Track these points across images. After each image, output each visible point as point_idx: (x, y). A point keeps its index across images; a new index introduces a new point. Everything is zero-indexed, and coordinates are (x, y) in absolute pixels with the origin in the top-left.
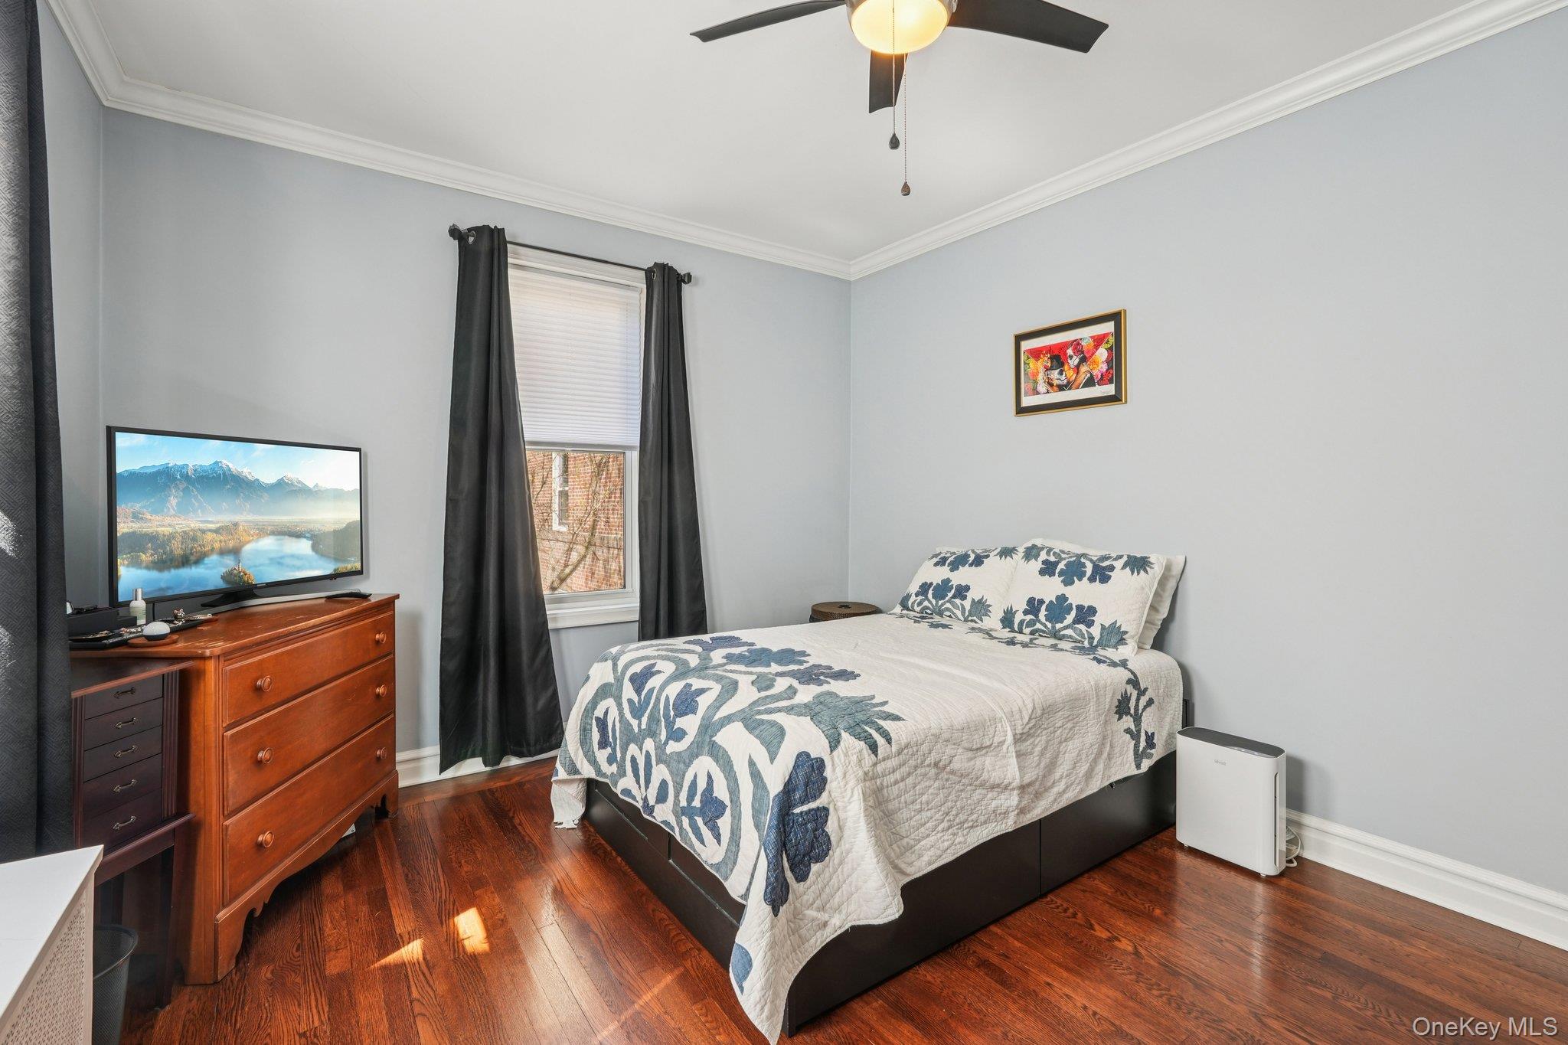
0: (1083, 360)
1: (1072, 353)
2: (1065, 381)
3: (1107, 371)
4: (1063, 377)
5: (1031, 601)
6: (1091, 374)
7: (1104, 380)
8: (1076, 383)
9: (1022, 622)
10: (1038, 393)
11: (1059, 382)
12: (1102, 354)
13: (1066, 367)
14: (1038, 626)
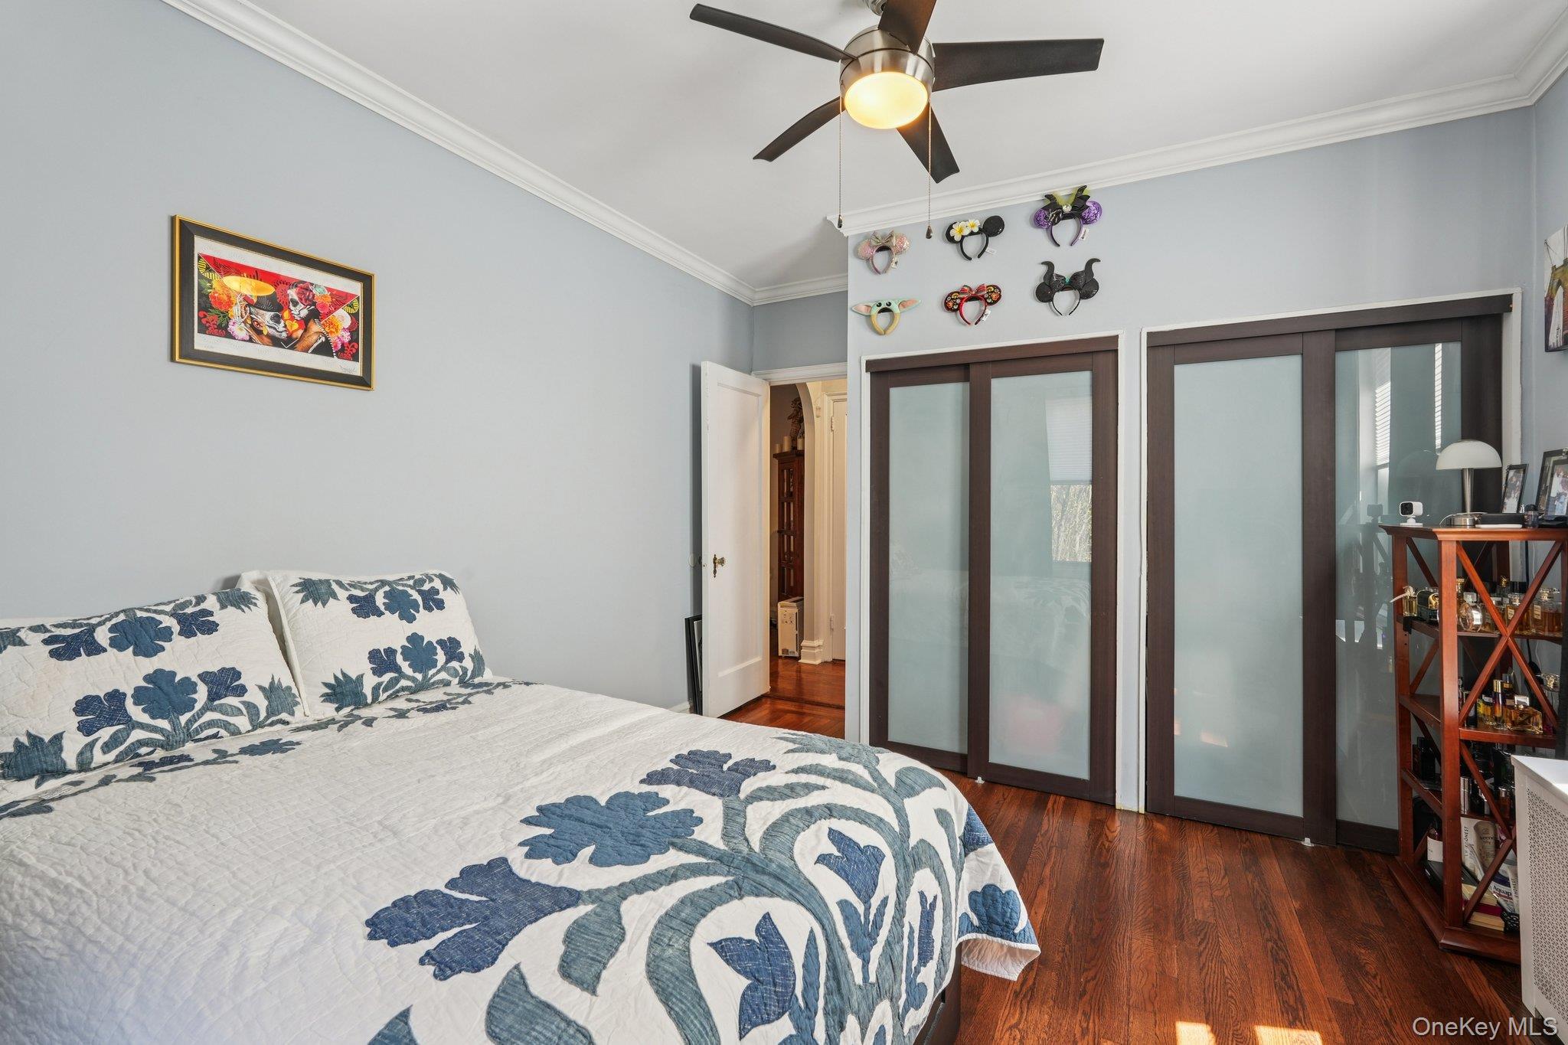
0: (314, 315)
1: (296, 298)
2: (284, 335)
3: (350, 342)
4: (281, 327)
5: (374, 655)
6: (326, 338)
7: (346, 352)
8: (305, 343)
9: (376, 689)
10: (230, 336)
11: (272, 332)
12: (342, 318)
13: (286, 314)
14: (404, 683)
